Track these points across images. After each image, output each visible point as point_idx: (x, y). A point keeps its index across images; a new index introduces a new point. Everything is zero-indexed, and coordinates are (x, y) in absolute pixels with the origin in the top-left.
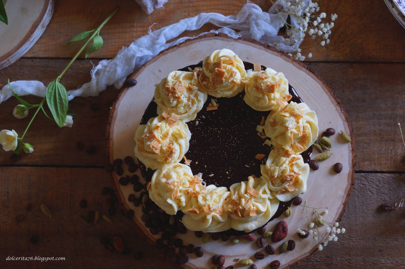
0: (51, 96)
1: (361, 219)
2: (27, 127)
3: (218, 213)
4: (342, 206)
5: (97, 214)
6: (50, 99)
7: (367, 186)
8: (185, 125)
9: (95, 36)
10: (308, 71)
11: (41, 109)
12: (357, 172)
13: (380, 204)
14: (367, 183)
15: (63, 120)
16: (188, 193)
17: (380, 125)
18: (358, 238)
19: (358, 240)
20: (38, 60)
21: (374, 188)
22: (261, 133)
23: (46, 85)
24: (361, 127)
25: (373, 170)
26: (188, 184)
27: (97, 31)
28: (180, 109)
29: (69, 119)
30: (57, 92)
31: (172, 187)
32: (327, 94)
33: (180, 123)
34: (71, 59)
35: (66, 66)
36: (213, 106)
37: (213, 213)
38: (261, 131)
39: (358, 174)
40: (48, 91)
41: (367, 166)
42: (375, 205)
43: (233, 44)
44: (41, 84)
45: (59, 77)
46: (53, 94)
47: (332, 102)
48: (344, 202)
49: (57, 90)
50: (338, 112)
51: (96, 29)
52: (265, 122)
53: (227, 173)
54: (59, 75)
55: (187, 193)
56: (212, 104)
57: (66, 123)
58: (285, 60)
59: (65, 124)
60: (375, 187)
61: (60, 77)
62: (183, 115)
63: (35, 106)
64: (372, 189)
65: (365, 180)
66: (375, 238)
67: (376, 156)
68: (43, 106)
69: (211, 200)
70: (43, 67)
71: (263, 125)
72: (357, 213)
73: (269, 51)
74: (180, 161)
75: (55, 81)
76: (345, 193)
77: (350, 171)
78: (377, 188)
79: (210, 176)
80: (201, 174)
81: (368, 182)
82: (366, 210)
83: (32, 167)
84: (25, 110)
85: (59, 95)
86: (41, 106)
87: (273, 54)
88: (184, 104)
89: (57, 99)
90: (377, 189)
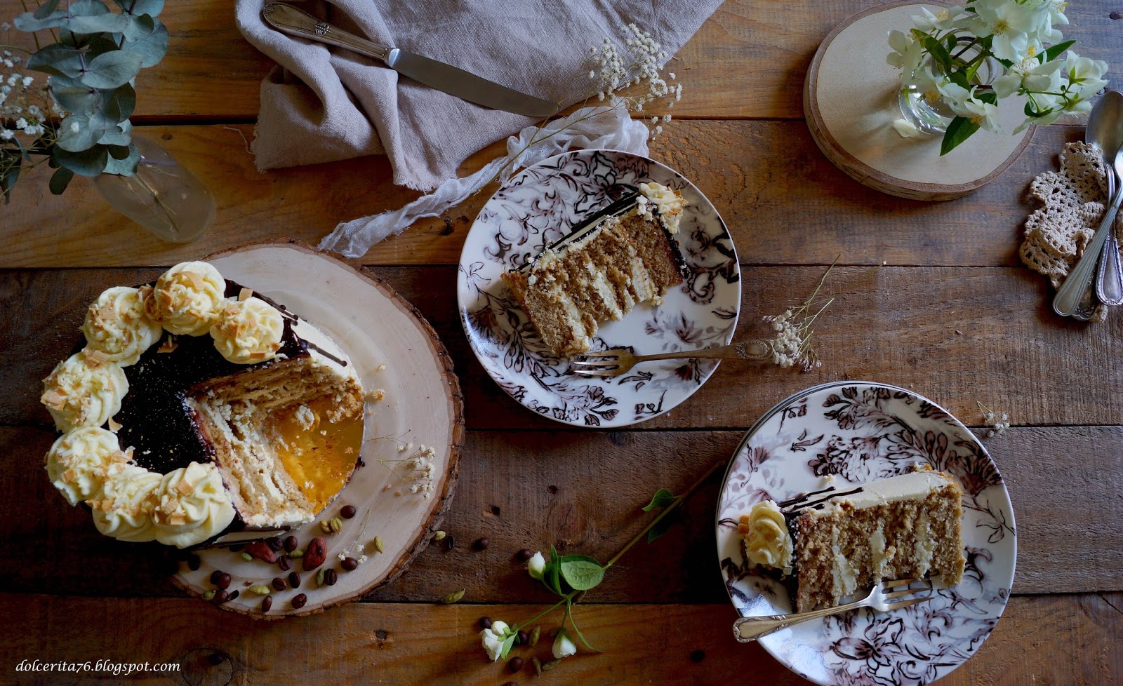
3: (127, 513)
4: (420, 529)
8: (120, 371)
10: (411, 314)
16: (94, 475)
26: (98, 461)
28: (109, 346)
31: (67, 463)
32: (432, 353)
33: (112, 367)
36: (168, 346)
37: (120, 511)
43: (311, 259)
47: (438, 367)
48: (424, 523)
50: (443, 383)
53: (171, 452)
55: (92, 476)
56: (168, 344)
58: (381, 292)
62: (114, 355)
69: (123, 491)
73: (361, 276)
74: (102, 424)
76: (428, 510)
77: (442, 477)
79: (145, 453)
80: (131, 449)
87: (365, 281)
88: (115, 339)
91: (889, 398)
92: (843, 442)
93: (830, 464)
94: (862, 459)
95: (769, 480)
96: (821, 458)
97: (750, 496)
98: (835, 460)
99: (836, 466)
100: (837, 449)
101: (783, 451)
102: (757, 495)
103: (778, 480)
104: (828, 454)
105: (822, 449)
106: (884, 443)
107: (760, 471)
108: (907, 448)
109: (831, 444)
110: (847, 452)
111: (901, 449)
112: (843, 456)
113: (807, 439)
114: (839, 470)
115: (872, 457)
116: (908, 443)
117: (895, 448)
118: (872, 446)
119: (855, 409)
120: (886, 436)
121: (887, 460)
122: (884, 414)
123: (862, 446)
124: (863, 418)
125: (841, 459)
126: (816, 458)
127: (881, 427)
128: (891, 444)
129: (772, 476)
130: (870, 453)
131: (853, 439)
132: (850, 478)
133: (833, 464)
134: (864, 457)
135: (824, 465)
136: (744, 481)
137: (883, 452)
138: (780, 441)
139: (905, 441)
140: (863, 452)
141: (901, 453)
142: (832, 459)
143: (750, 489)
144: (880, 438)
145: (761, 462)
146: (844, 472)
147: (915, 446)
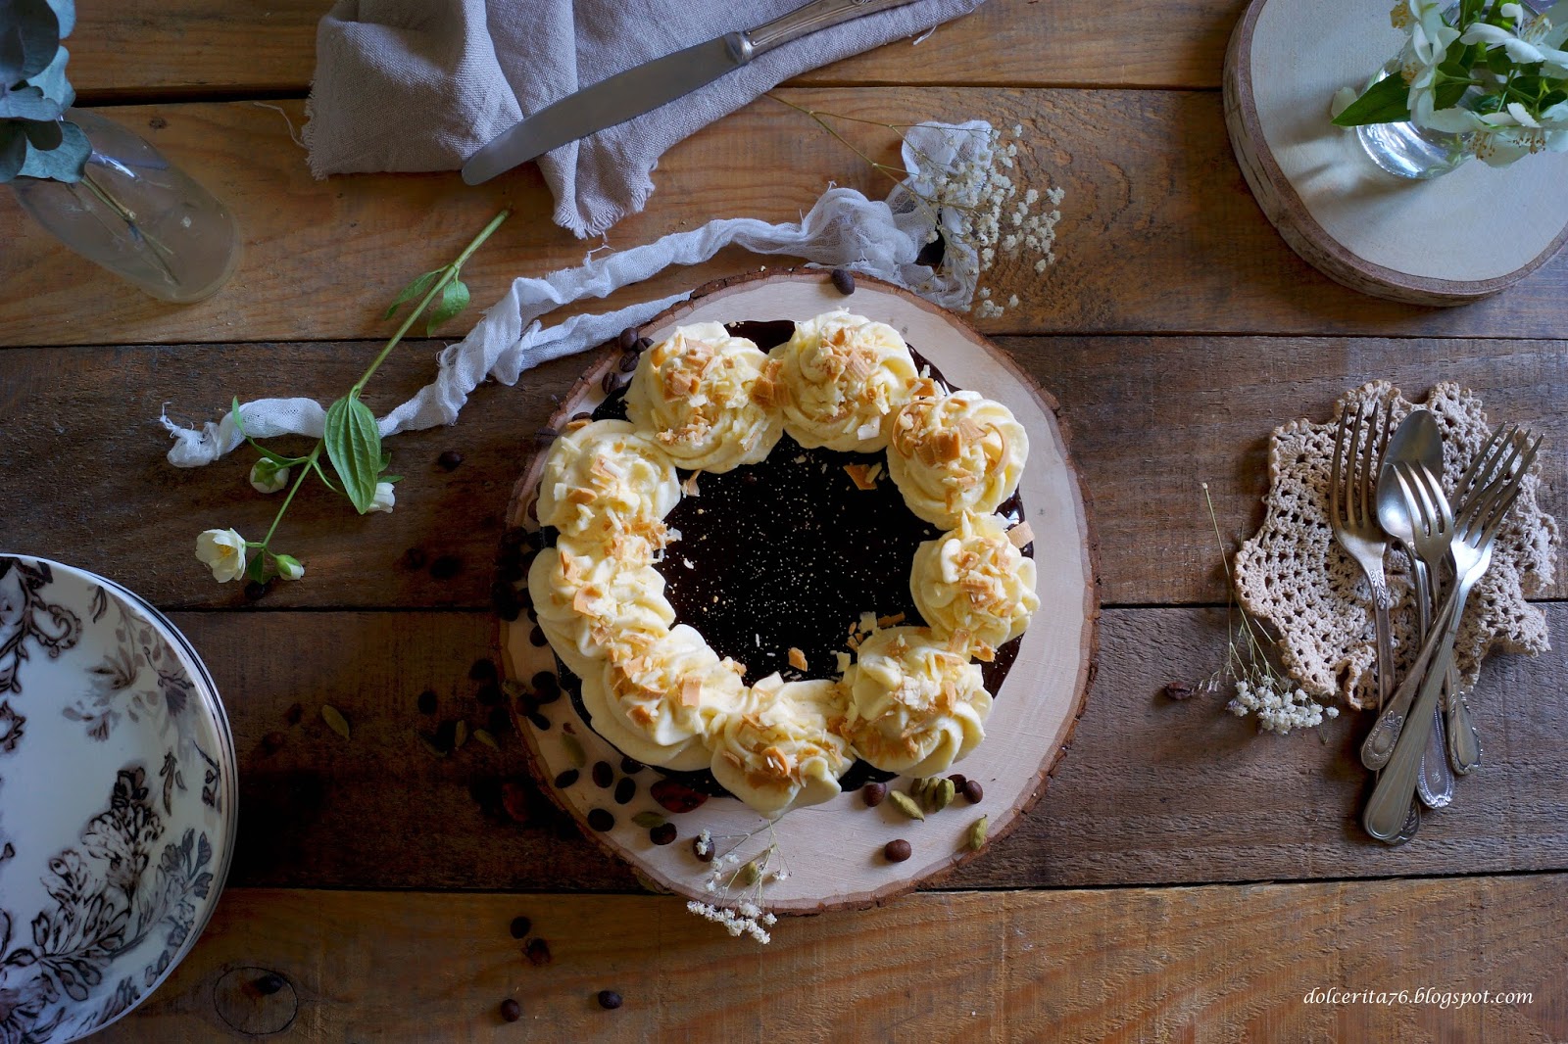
0: (337, 435)
1: (1116, 723)
2: (276, 515)
5: (460, 725)
6: (335, 442)
7: (1129, 640)
9: (447, 283)
11: (312, 467)
12: (1104, 607)
13: (1161, 684)
14: (1129, 634)
15: (369, 495)
17: (1157, 489)
18: (1108, 771)
19: (1110, 777)
20: (310, 345)
21: (1145, 645)
22: (857, 631)
23: (325, 407)
24: (1113, 496)
25: (1143, 601)
27: (453, 270)
29: (385, 493)
30: (351, 426)
33: (773, 419)
34: (388, 340)
35: (375, 358)
38: (864, 630)
39: (1108, 612)
40: (329, 424)
41: (1127, 592)
42: (1150, 688)
44: (314, 406)
45: (355, 388)
46: (342, 429)
49: (351, 420)
51: (452, 266)
52: (891, 627)
54: (356, 383)
57: (375, 502)
59: (374, 506)
60: (1149, 642)
61: (359, 386)
63: (297, 460)
64: (1142, 649)
65: (1124, 626)
66: (1152, 770)
67: (1151, 567)
68: (319, 461)
70: (321, 362)
71: (883, 627)
72: (1107, 708)
75: (347, 400)
78: (1154, 644)
81: (1132, 631)
82: (1130, 702)
83: (300, 614)
84: (276, 471)
85: (358, 431)
86: (313, 460)
89: (353, 442)
90: (1154, 648)
91: (169, 944)
92: (149, 841)
93: (128, 801)
94: (113, 856)
95: (144, 697)
96: (142, 792)
97: (131, 654)
98: (131, 814)
99: (122, 810)
100: (143, 826)
101: (172, 739)
102: (129, 668)
103: (139, 712)
104: (143, 806)
105: (153, 801)
106: (122, 902)
107: (157, 689)
108: (98, 934)
109: (155, 819)
110: (134, 838)
111: (102, 923)
112: (132, 829)
113: (175, 785)
114: (117, 813)
115: (111, 873)
116: (103, 940)
117: (107, 915)
118: (125, 882)
119: (181, 881)
120: (128, 911)
121: (97, 893)
122: (155, 924)
123: (133, 866)
124: (166, 888)
125: (129, 824)
126: (145, 784)
127: (143, 910)
128: (115, 914)
129: (148, 706)
130: (117, 874)
131: (147, 858)
132: (98, 823)
133: (126, 807)
134: (116, 860)
135: (130, 792)
136: (151, 656)
137: (112, 894)
138: (186, 742)
139: (110, 936)
140: (124, 862)
141: (96, 920)
142: (135, 810)
143: (139, 660)
144: (130, 899)
145: (168, 697)
146: (109, 820)
147: (95, 947)
